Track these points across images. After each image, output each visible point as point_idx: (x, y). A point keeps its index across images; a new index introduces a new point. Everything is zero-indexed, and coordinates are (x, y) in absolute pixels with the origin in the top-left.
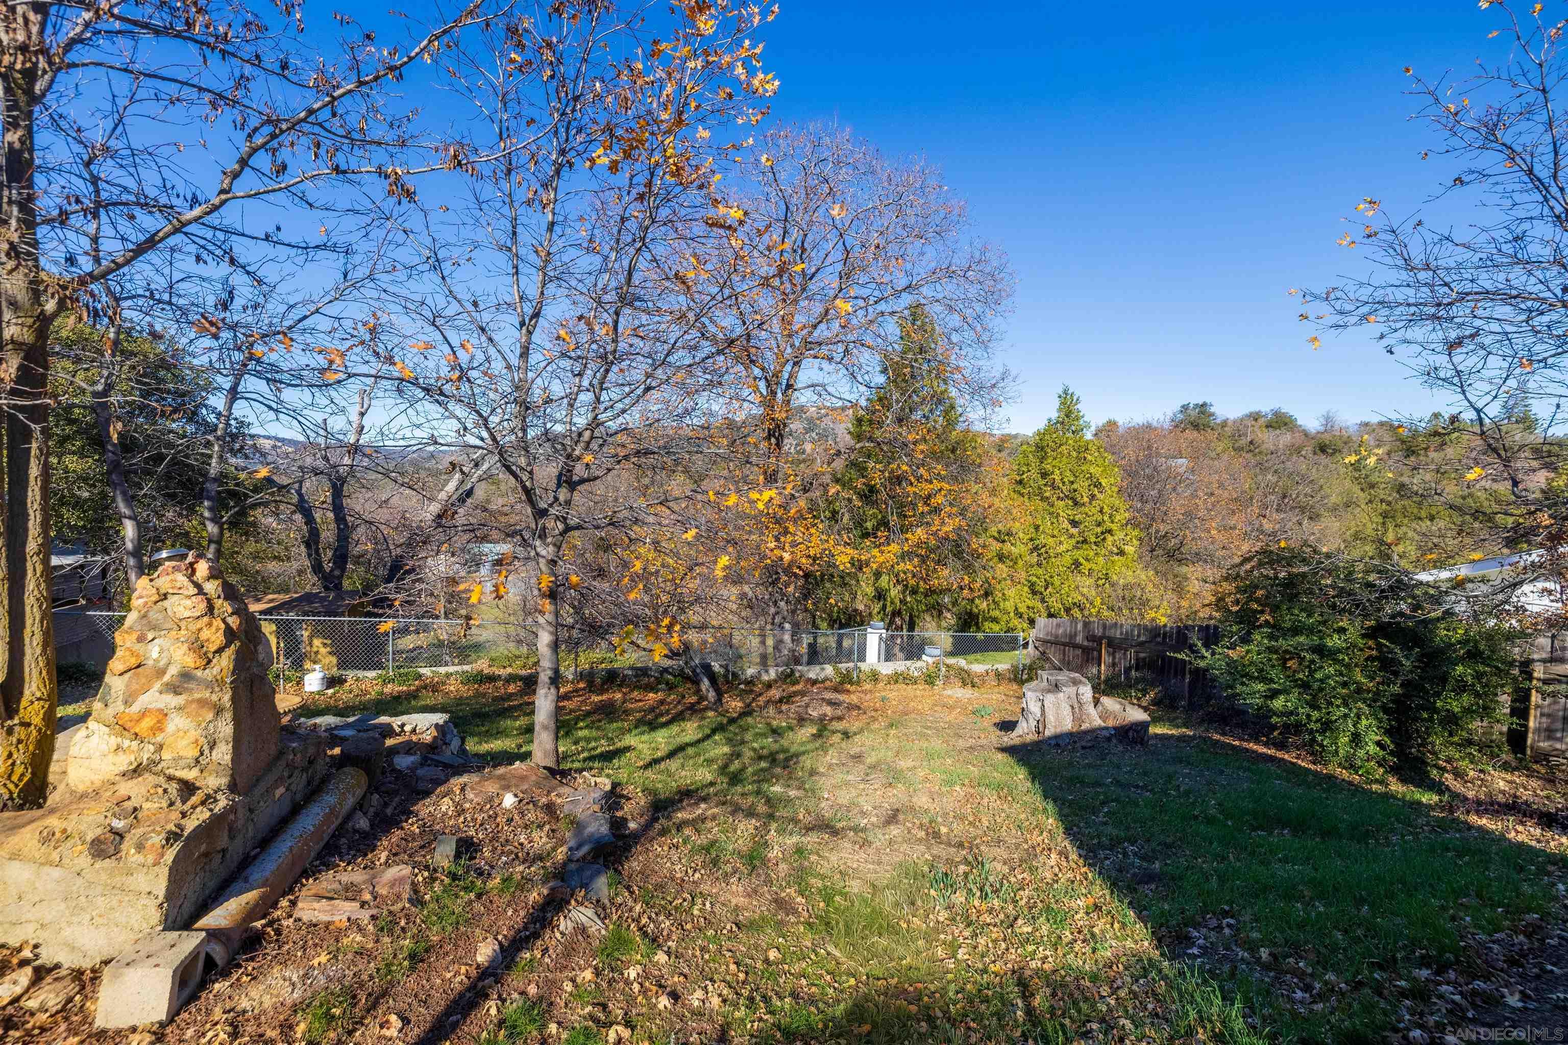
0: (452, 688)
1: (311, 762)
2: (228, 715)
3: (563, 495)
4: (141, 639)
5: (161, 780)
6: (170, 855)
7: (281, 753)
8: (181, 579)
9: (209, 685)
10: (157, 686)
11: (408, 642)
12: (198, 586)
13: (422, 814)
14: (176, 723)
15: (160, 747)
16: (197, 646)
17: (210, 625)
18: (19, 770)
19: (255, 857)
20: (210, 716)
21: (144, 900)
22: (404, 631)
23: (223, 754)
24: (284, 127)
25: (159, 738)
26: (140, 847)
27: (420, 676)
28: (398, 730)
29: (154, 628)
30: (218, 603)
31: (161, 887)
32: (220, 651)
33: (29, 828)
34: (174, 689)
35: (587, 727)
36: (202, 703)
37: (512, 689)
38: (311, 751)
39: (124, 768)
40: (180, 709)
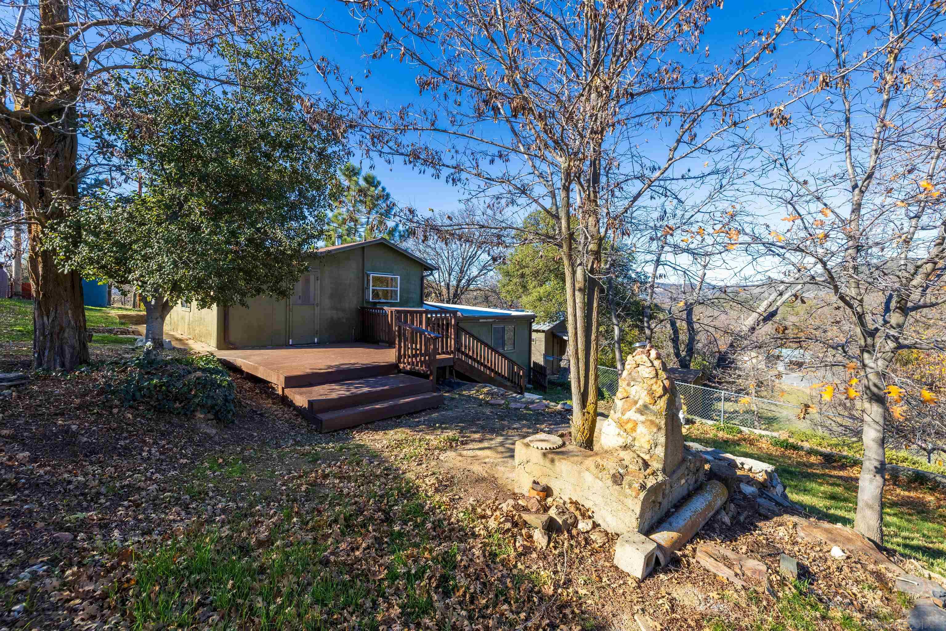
0: (764, 446)
1: (697, 470)
2: (663, 432)
3: (895, 318)
4: (628, 385)
5: (636, 456)
6: (642, 495)
7: (684, 460)
8: (645, 358)
9: (655, 414)
10: (634, 409)
11: (729, 406)
12: (651, 362)
13: (765, 530)
14: (641, 429)
15: (634, 439)
16: (651, 393)
17: (656, 383)
18: (586, 432)
19: (673, 513)
20: (655, 430)
21: (630, 513)
22: (727, 400)
23: (660, 451)
24: (700, 113)
25: (634, 435)
26: (630, 486)
27: (741, 432)
28: (740, 466)
29: (634, 380)
30: (660, 372)
31: (638, 510)
32: (660, 397)
33: (591, 459)
34: (641, 412)
35: (895, 515)
36: (652, 422)
37: (813, 459)
38: (698, 464)
39: (621, 444)
40: (643, 423)
